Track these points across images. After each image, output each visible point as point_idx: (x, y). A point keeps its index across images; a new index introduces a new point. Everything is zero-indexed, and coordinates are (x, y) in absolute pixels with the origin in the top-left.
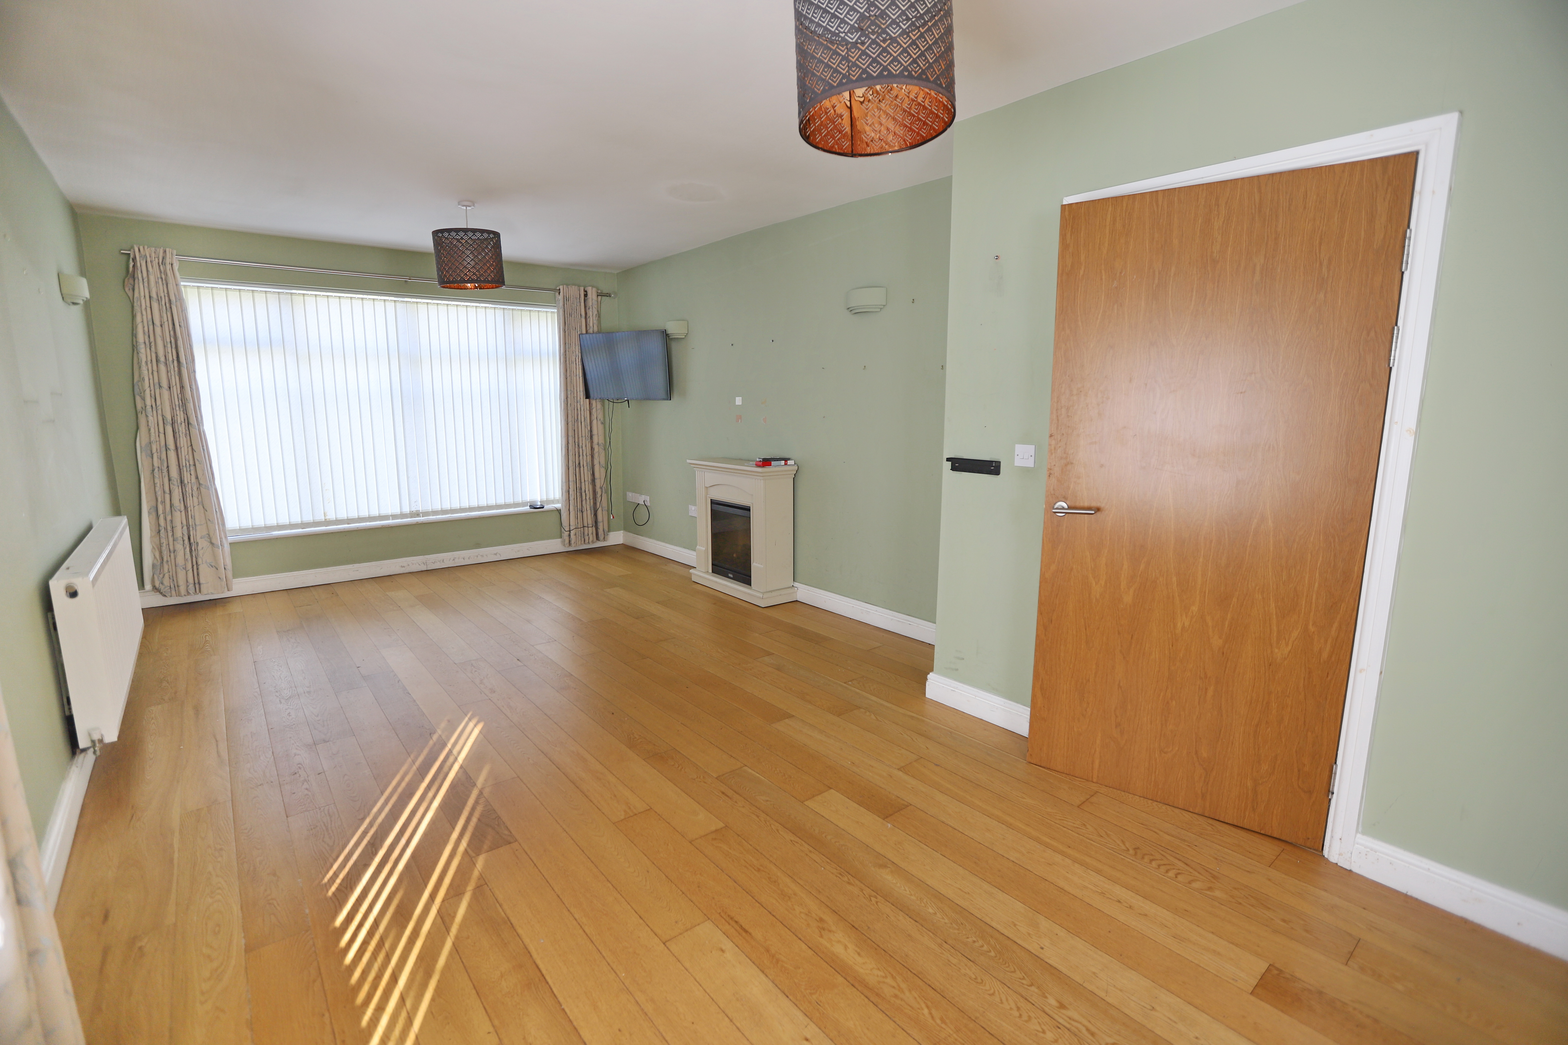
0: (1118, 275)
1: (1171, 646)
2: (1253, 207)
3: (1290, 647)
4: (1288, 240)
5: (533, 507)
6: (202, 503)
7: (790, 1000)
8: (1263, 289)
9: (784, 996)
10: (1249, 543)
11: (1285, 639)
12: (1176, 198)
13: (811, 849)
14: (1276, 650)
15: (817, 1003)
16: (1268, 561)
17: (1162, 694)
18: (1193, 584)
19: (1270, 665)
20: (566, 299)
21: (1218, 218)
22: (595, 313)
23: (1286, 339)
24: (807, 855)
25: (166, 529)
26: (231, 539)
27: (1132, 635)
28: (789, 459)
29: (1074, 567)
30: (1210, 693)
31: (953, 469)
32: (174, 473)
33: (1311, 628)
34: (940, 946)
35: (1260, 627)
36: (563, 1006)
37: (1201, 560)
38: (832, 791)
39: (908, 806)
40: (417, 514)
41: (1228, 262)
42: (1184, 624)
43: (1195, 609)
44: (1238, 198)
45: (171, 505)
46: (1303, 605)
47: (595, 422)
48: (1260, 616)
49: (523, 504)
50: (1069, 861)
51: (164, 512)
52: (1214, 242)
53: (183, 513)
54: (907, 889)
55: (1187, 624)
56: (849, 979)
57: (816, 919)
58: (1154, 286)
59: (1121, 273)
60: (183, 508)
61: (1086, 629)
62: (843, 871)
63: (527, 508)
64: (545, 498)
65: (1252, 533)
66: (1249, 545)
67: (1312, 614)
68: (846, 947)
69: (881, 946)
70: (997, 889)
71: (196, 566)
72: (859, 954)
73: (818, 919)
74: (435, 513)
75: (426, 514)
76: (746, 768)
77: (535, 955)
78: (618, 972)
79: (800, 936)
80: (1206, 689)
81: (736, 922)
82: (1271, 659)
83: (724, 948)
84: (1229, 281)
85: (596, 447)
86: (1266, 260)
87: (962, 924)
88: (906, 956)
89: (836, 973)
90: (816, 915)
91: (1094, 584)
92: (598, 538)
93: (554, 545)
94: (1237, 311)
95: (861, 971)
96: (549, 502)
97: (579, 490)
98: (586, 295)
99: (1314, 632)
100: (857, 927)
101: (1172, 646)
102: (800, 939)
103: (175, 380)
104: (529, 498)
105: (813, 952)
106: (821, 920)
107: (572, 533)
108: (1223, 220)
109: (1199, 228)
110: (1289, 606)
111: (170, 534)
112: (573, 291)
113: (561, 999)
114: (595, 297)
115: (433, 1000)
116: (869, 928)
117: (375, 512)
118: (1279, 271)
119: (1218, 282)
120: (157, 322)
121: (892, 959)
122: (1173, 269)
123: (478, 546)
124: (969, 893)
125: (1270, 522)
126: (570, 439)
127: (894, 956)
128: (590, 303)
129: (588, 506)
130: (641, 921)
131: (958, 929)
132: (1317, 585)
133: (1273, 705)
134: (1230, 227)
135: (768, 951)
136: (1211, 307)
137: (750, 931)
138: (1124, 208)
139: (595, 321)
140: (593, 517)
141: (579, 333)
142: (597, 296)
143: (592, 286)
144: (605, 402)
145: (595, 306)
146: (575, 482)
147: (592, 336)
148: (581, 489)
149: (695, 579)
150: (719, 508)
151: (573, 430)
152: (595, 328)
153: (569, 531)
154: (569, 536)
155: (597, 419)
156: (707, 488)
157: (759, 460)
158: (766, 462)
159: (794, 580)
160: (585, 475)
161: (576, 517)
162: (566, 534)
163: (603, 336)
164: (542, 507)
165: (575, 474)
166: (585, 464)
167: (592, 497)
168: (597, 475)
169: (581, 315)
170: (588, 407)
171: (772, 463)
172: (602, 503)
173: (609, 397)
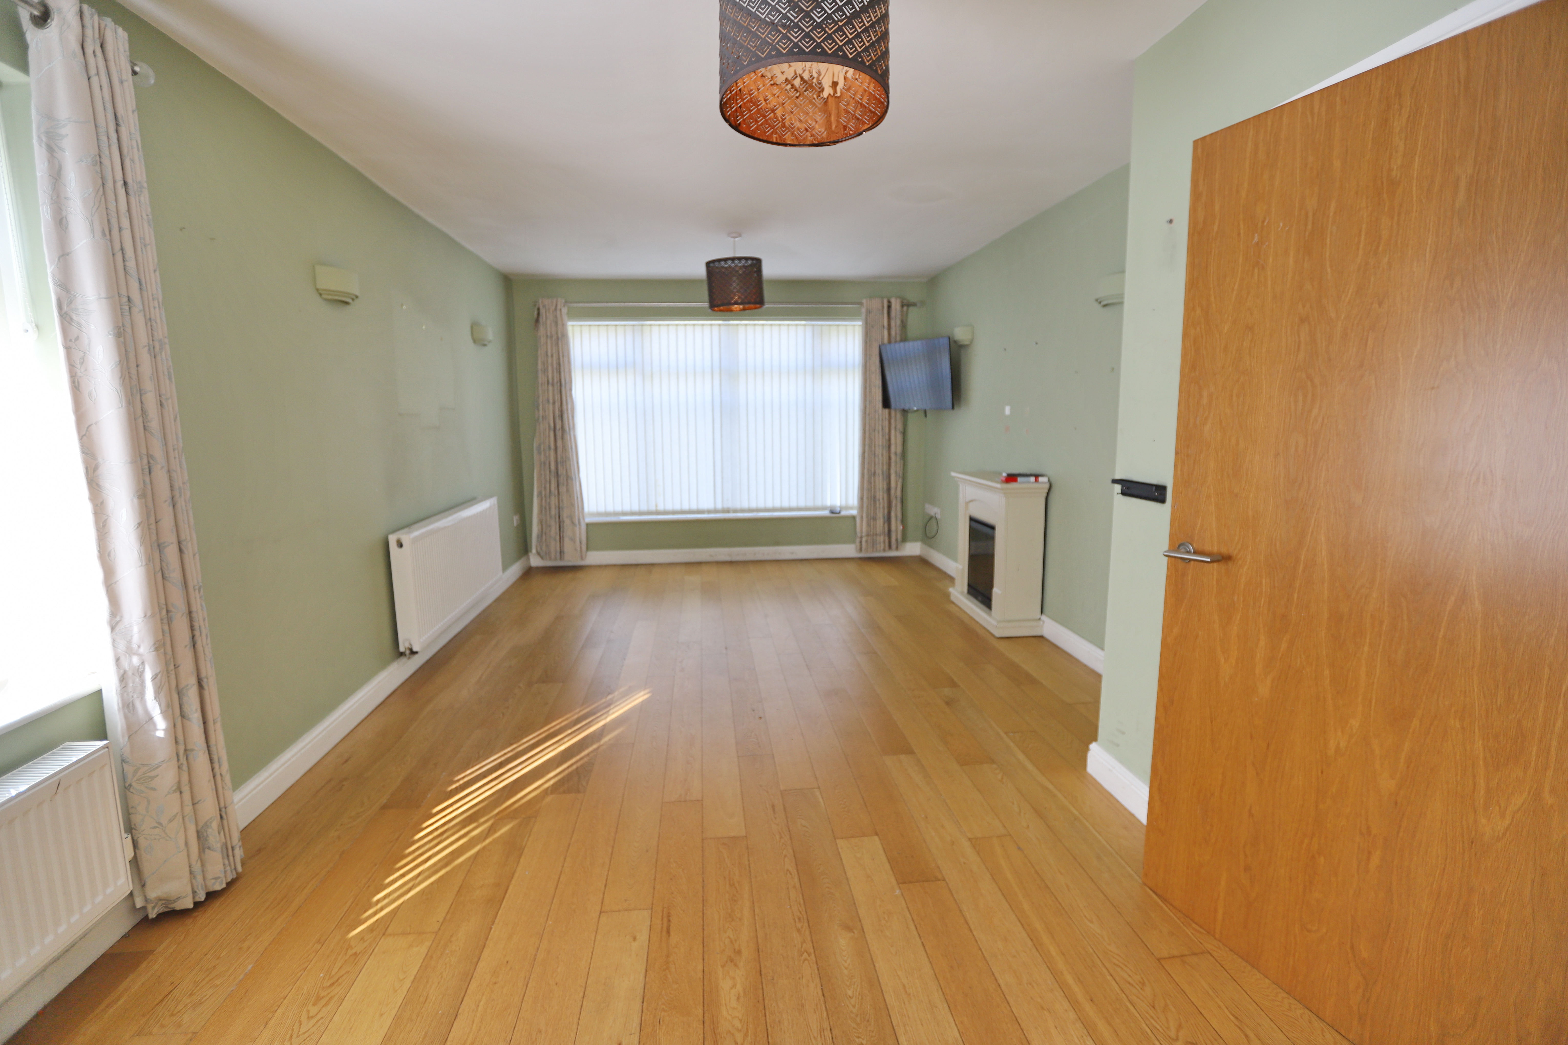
0: (1260, 224)
1: (1320, 773)
2: (1456, 84)
3: (1507, 822)
4: (1515, 129)
5: (832, 512)
6: (568, 491)
7: (643, 1006)
8: (1471, 216)
9: (641, 1001)
10: (1441, 633)
11: (1500, 806)
12: (1338, 99)
13: (798, 885)
14: (1484, 821)
15: (660, 1020)
16: (1473, 667)
17: (1306, 841)
18: (1354, 684)
19: (1472, 843)
20: (869, 312)
21: (1400, 115)
22: (899, 322)
23: (1509, 295)
24: (788, 888)
25: (545, 508)
26: (588, 520)
27: (1268, 744)
28: (1042, 475)
29: (1200, 633)
30: (1375, 860)
31: (1124, 493)
32: (553, 467)
33: (1549, 799)
34: (822, 1031)
35: (1457, 774)
36: (493, 927)
37: (1366, 649)
38: (876, 838)
39: (939, 880)
40: (728, 511)
41: (1415, 181)
42: (1339, 744)
43: (1355, 723)
44: (1431, 76)
45: (550, 491)
46: (1534, 753)
47: (893, 432)
48: (1458, 757)
49: (823, 508)
50: (1072, 1015)
51: (545, 496)
52: (1394, 153)
53: (557, 498)
54: (848, 961)
55: (1343, 744)
56: (706, 1015)
57: (735, 949)
58: (1307, 233)
59: (1263, 222)
60: (556, 493)
61: (1212, 722)
62: (805, 916)
63: (826, 513)
64: (844, 503)
65: (1445, 618)
66: (1440, 637)
67: (1550, 773)
68: (734, 986)
69: (766, 1001)
70: (946, 1005)
71: (561, 538)
72: (738, 998)
73: (736, 950)
74: (743, 511)
75: (735, 511)
76: (816, 790)
77: (513, 882)
78: (549, 919)
79: (706, 957)
80: (1369, 853)
81: (669, 921)
82: (1473, 833)
83: (638, 937)
84: (1416, 211)
85: (893, 457)
86: (1477, 168)
87: (868, 1021)
88: (779, 1022)
89: (702, 1004)
90: (739, 945)
91: (1223, 660)
92: (890, 547)
93: (848, 550)
94: (1427, 257)
95: (725, 1013)
96: (847, 508)
97: (873, 499)
98: (889, 307)
99: (1552, 806)
100: (763, 973)
101: (1322, 772)
102: (703, 960)
103: (557, 397)
104: (828, 503)
105: (702, 977)
106: (739, 952)
107: (864, 539)
108: (1406, 116)
109: (1371, 136)
110: (1508, 750)
111: (548, 512)
112: (876, 304)
113: (497, 921)
114: (898, 307)
115: (432, 884)
116: (773, 979)
117: (694, 507)
118: (1499, 181)
119: (1399, 214)
120: (549, 354)
121: (764, 1018)
122: (1333, 205)
123: (777, 543)
124: (909, 995)
125: (1477, 603)
126: (867, 448)
127: (768, 1017)
128: (893, 314)
129: (880, 515)
130: (603, 888)
131: (858, 1024)
132: (1559, 724)
133: (1477, 910)
134: (1418, 124)
135: (668, 956)
136: (1387, 256)
137: (672, 933)
138: (1269, 128)
139: (898, 332)
140: (886, 525)
141: (880, 343)
142: (902, 306)
143: (897, 297)
144: (905, 412)
145: (899, 316)
146: (869, 490)
147: (892, 346)
148: (875, 497)
149: (952, 598)
150: (975, 525)
151: (870, 439)
152: (898, 338)
153: (861, 537)
154: (861, 542)
155: (895, 428)
156: (967, 503)
157: (1005, 475)
158: (1011, 478)
159: (1042, 612)
160: (880, 484)
161: (869, 525)
162: (858, 540)
163: (902, 344)
164: (839, 513)
165: (870, 482)
166: (880, 473)
167: (886, 506)
168: (893, 484)
169: (884, 326)
170: (887, 417)
171: (1020, 479)
172: (896, 513)
173: (907, 407)
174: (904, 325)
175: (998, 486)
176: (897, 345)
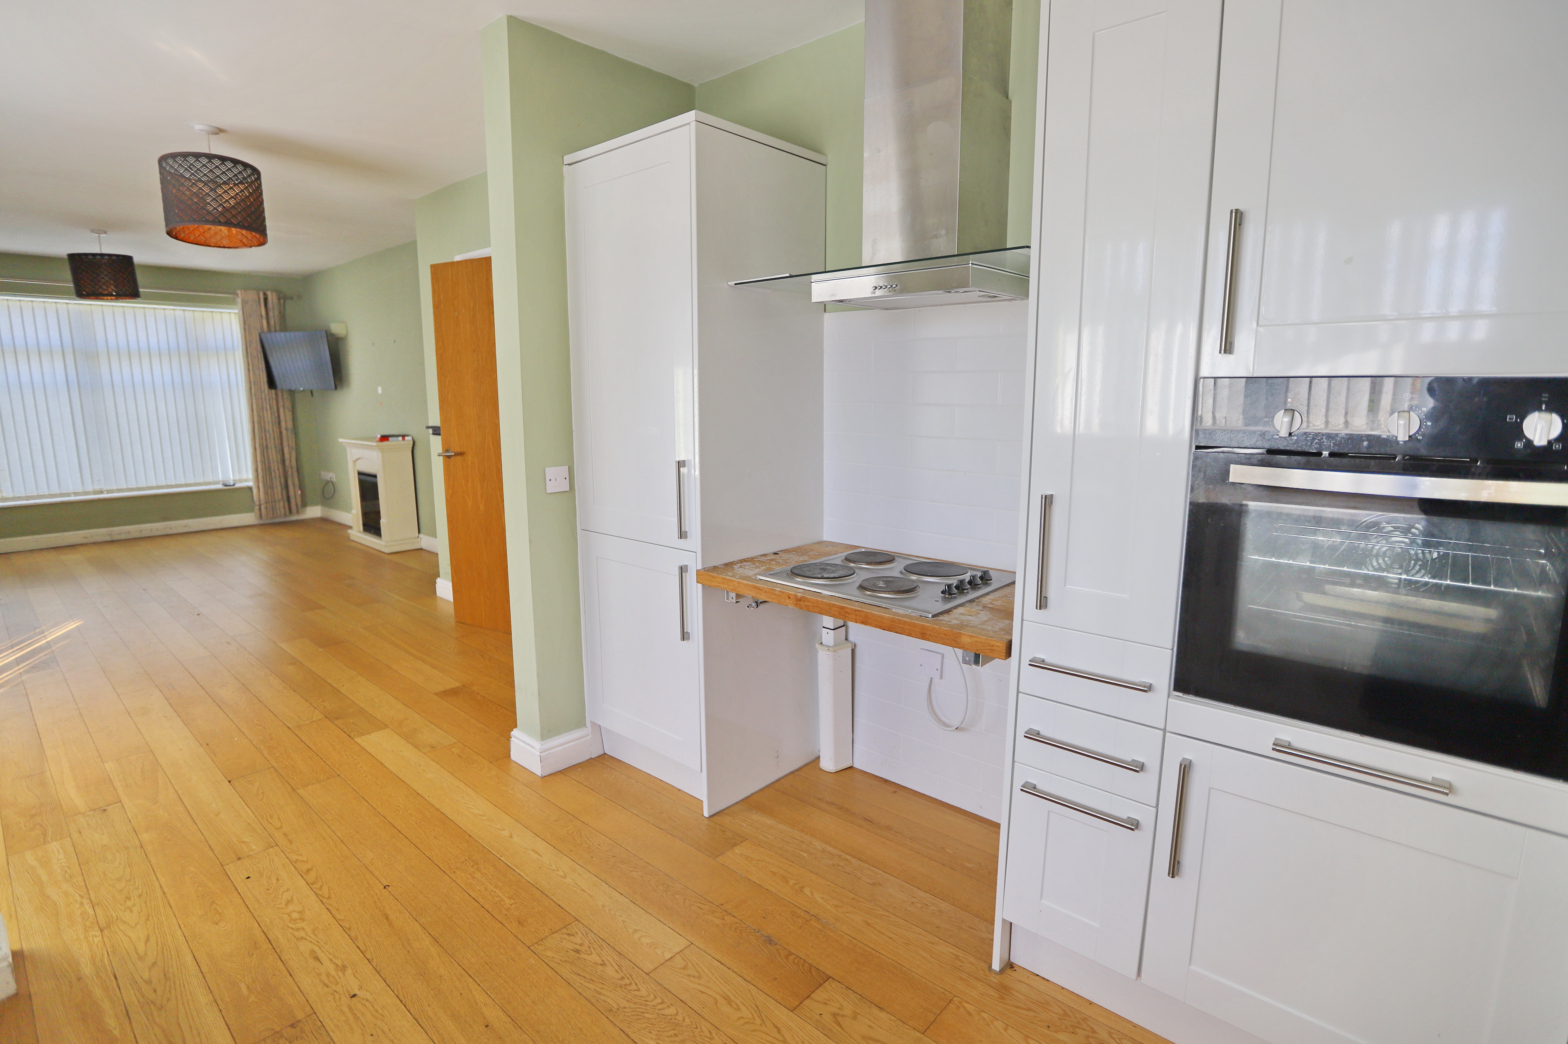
5: (226, 485)
20: (244, 303)
22: (277, 312)
28: (408, 436)
31: (431, 433)
49: (215, 482)
63: (220, 486)
64: (238, 476)
74: (120, 490)
85: (284, 432)
92: (290, 511)
93: (248, 518)
96: (242, 480)
97: (268, 470)
98: (266, 299)
104: (221, 477)
107: (263, 507)
112: (252, 295)
114: (276, 301)
123: (167, 518)
126: (257, 424)
128: (270, 305)
129: (277, 483)
139: (277, 321)
140: (284, 493)
141: (260, 331)
142: (279, 299)
143: (272, 291)
144: (292, 392)
145: (276, 308)
146: (263, 462)
147: (273, 334)
148: (270, 468)
149: (352, 538)
150: (363, 477)
151: (259, 417)
152: (278, 327)
153: (260, 505)
154: (260, 509)
155: (283, 406)
156: (355, 461)
157: (379, 436)
158: (384, 438)
159: (419, 532)
160: (274, 456)
161: (266, 493)
162: (257, 508)
163: (282, 334)
164: (234, 485)
165: (263, 455)
166: (273, 446)
167: (282, 475)
168: (287, 456)
169: (261, 316)
170: (274, 396)
171: (390, 439)
172: (293, 481)
173: (293, 388)
174: (283, 316)
175: (374, 444)
176: (277, 334)
